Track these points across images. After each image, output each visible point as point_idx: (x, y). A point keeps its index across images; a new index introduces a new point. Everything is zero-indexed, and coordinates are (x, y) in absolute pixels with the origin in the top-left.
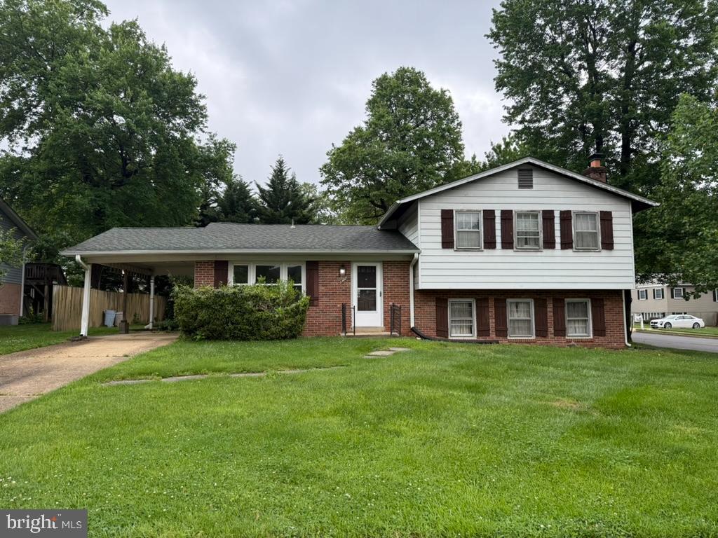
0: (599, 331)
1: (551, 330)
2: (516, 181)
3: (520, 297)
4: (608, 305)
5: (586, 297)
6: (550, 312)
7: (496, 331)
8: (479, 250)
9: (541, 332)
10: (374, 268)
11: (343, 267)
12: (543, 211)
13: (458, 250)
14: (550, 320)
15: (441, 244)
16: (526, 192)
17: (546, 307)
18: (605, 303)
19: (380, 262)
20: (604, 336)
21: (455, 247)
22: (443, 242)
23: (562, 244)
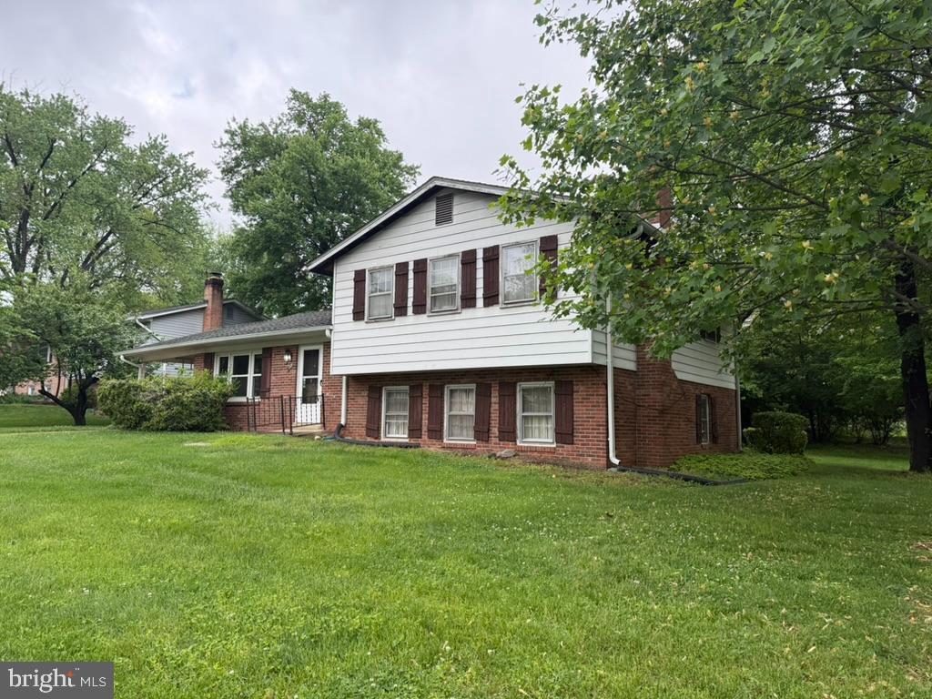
0: (565, 434)
1: (495, 430)
2: (433, 215)
3: (459, 383)
4: (580, 391)
5: (547, 379)
6: (495, 403)
7: (429, 430)
8: (389, 319)
9: (482, 433)
10: (317, 351)
11: (288, 351)
13: (370, 321)
14: (495, 416)
15: (352, 316)
16: (445, 229)
17: (490, 396)
18: (575, 388)
19: (320, 344)
20: (572, 444)
21: (366, 317)
22: (354, 313)
23: (485, 298)
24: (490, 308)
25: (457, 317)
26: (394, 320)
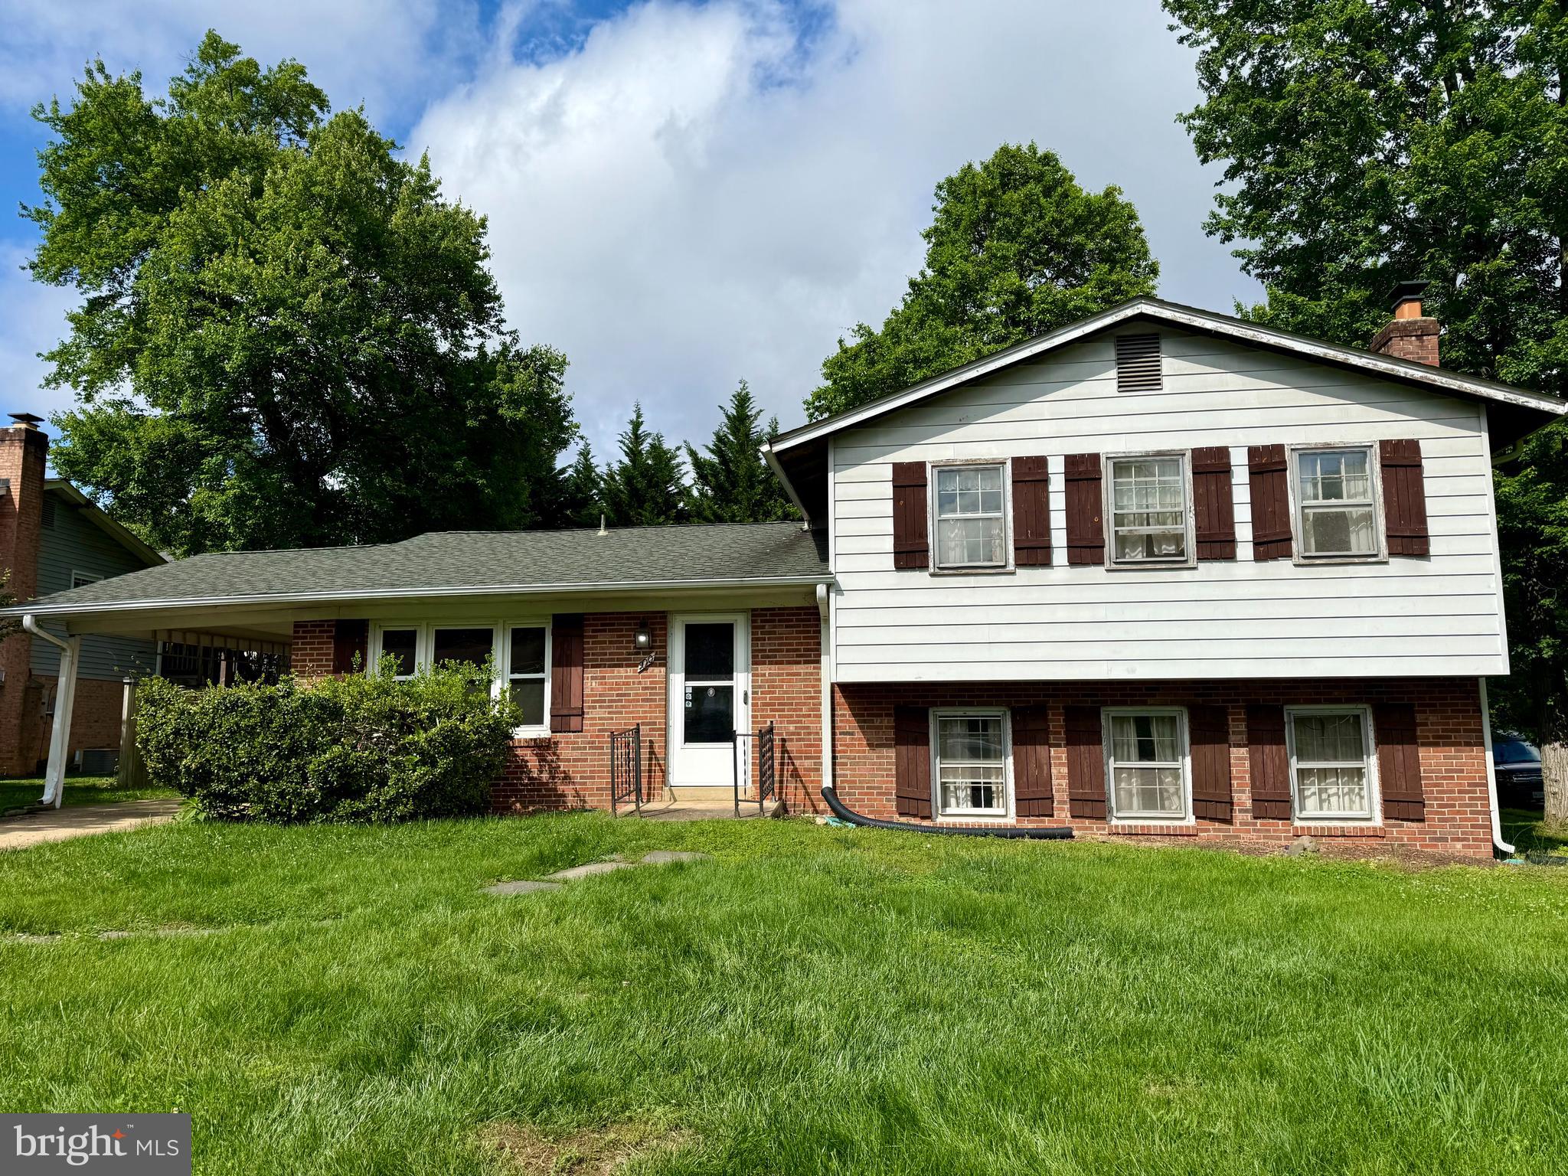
0: (1403, 803)
1: (1243, 798)
2: (1113, 371)
3: (1151, 704)
4: (1430, 723)
5: (1358, 701)
6: (1237, 745)
7: (1072, 800)
8: (1000, 570)
9: (1212, 804)
10: (729, 629)
11: (645, 627)
12: (1194, 451)
13: (942, 572)
15: (891, 558)
17: (1225, 733)
18: (1419, 718)
19: (742, 611)
20: (1422, 820)
21: (931, 565)
22: (897, 553)
23: (1256, 544)
24: (1271, 564)
25: (1186, 575)
26: (1013, 573)
